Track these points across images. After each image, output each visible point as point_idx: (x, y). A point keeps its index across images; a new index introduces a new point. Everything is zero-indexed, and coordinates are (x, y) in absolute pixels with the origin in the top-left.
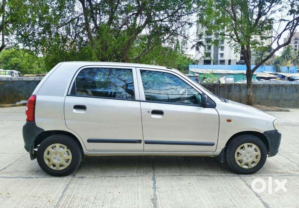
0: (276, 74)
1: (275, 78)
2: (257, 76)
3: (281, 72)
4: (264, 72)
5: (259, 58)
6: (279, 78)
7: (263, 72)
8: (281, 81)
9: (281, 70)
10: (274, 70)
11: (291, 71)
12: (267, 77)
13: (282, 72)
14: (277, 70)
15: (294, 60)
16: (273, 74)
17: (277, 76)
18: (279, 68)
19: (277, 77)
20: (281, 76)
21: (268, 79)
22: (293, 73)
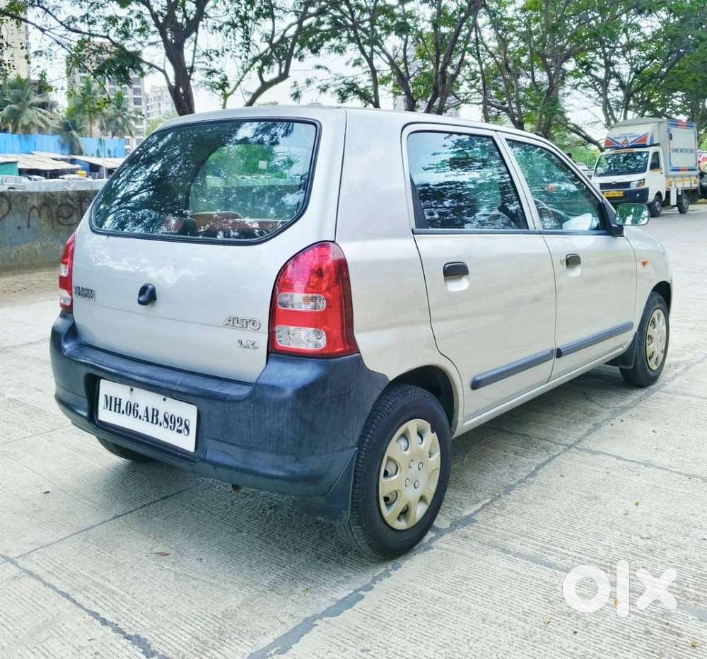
0: (73, 161)
1: (72, 172)
2: (20, 166)
3: (84, 154)
4: (34, 152)
5: (14, 110)
6: (85, 172)
7: (32, 154)
8: (90, 179)
9: (83, 147)
10: (63, 146)
11: (109, 152)
12: (50, 171)
13: (87, 155)
14: (73, 148)
15: (110, 120)
16: (65, 160)
17: (77, 166)
18: (78, 143)
19: (78, 169)
20: (88, 164)
21: (54, 174)
22: (115, 157)
